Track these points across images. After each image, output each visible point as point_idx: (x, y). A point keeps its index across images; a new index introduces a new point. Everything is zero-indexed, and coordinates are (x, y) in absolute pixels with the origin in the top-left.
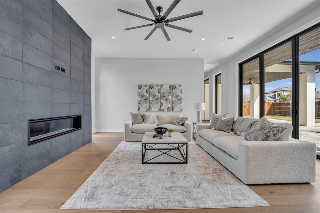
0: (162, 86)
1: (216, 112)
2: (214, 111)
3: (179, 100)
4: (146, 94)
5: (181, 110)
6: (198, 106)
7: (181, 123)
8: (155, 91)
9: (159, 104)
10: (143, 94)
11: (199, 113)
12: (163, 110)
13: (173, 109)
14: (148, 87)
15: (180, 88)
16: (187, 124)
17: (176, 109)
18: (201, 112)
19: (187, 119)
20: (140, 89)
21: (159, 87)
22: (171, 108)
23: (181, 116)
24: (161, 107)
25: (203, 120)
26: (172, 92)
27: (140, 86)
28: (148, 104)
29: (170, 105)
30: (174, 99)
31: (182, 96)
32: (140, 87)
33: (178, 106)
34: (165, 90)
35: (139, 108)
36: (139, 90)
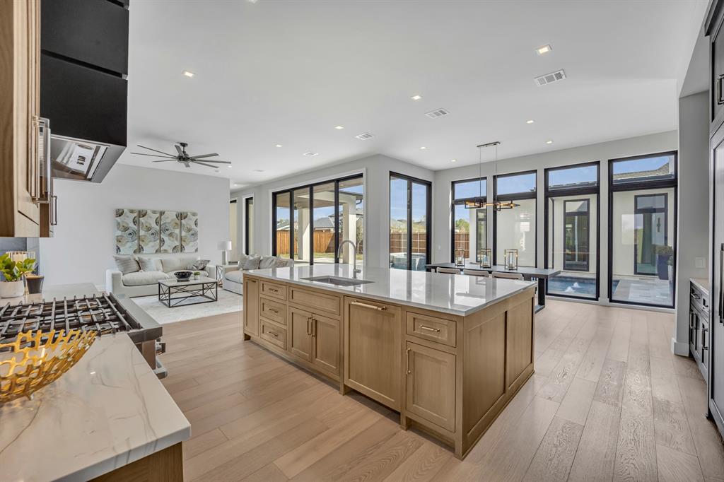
0: (162, 213)
1: (247, 253)
2: (244, 252)
3: (192, 235)
4: (131, 225)
5: (196, 250)
6: (223, 245)
7: (202, 267)
8: (150, 220)
9: (158, 241)
10: (126, 226)
11: (224, 253)
12: (166, 251)
13: (182, 248)
14: (136, 214)
15: (194, 218)
16: (210, 268)
17: (187, 249)
18: (226, 253)
19: (209, 261)
20: (120, 216)
21: (158, 215)
22: (180, 247)
23: (199, 259)
24: (160, 247)
25: (229, 262)
26: (181, 223)
27: (121, 211)
28: (136, 241)
29: (177, 243)
30: (184, 234)
31: (198, 229)
32: (120, 213)
33: (191, 244)
34: (168, 220)
35: (119, 248)
36: (118, 219)
